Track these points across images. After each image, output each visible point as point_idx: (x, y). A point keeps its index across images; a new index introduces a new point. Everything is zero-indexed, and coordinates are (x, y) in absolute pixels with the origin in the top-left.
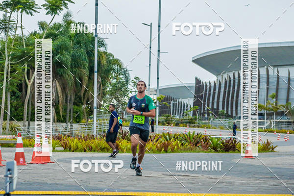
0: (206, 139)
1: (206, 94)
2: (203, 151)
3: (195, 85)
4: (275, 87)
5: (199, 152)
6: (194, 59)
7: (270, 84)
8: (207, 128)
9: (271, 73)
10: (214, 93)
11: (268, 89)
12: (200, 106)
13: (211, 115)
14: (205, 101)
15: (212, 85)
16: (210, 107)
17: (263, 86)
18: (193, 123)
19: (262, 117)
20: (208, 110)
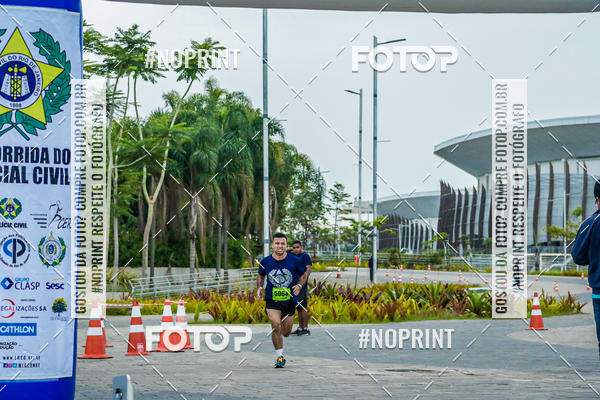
0: (460, 293)
1: (459, 211)
2: (457, 317)
3: (439, 194)
4: (581, 195)
5: (449, 318)
6: (438, 149)
7: (572, 191)
8: (463, 271)
9: (573, 170)
10: (474, 208)
11: (568, 198)
12: (449, 231)
13: (469, 247)
14: (458, 222)
15: (471, 193)
16: (468, 232)
17: (560, 193)
18: (440, 262)
19: (559, 248)
20: (464, 238)
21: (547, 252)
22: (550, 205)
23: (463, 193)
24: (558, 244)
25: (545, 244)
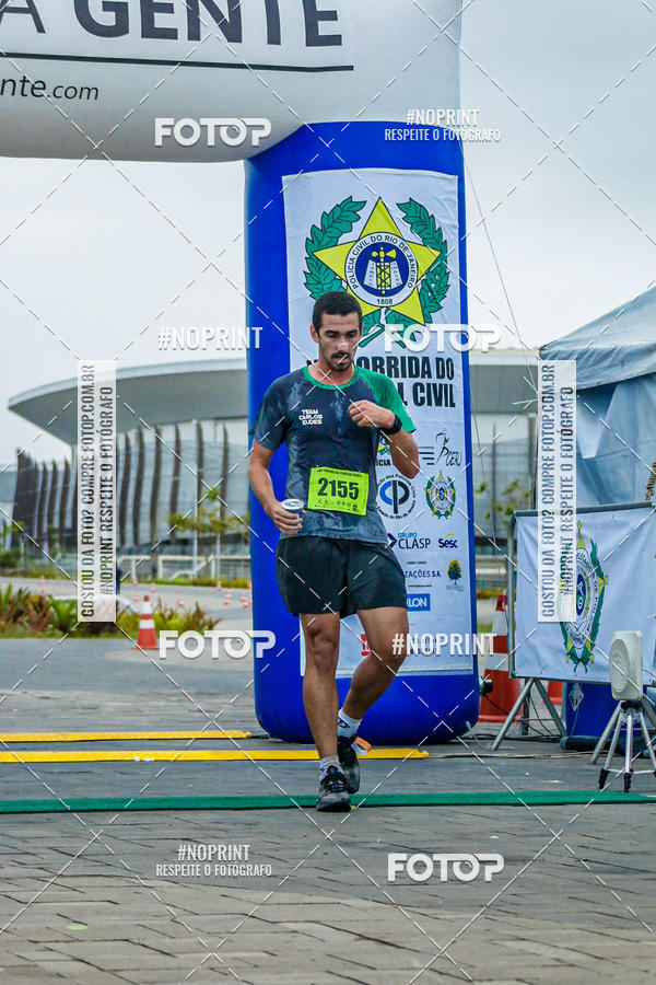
0: (40, 605)
1: (43, 492)
2: (33, 635)
3: (16, 469)
4: (219, 472)
5: (21, 636)
6: (14, 402)
7: (207, 465)
8: (47, 577)
9: (207, 437)
10: (65, 490)
11: (200, 476)
12: (28, 522)
13: (57, 545)
14: (41, 509)
15: (61, 468)
16: (56, 524)
17: (190, 468)
18: (13, 566)
19: (187, 548)
20: (51, 531)
21: (170, 553)
22: (175, 486)
23: (50, 468)
24: (185, 542)
25: (166, 543)
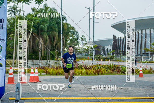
0: (119, 68)
1: (119, 44)
2: (118, 74)
3: (113, 39)
5: (115, 74)
6: (112, 25)
7: (152, 38)
8: (119, 61)
9: (152, 32)
10: (123, 43)
11: (151, 40)
12: (115, 50)
13: (121, 55)
14: (118, 47)
15: (122, 39)
16: (121, 50)
17: (148, 39)
18: (113, 59)
19: (148, 55)
20: (120, 52)
21: (144, 56)
22: (145, 42)
23: (120, 39)
24: (147, 54)
25: (144, 54)
